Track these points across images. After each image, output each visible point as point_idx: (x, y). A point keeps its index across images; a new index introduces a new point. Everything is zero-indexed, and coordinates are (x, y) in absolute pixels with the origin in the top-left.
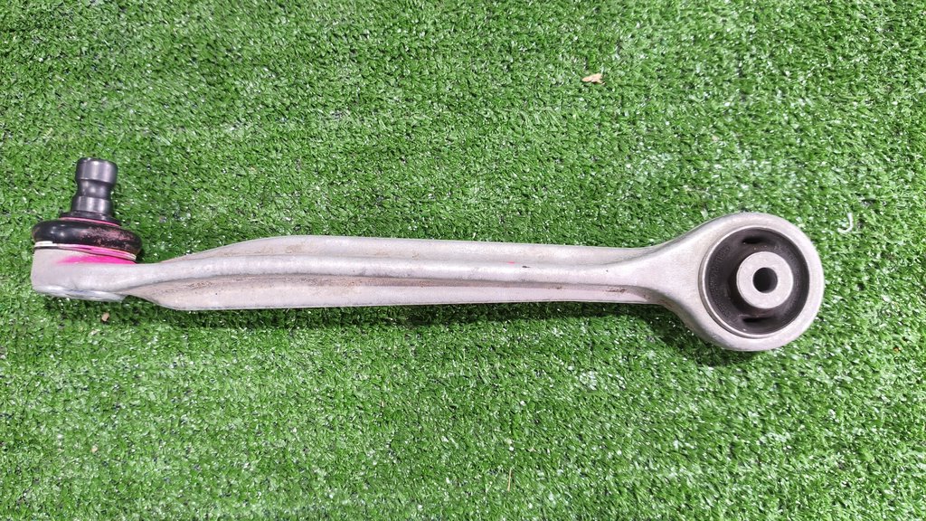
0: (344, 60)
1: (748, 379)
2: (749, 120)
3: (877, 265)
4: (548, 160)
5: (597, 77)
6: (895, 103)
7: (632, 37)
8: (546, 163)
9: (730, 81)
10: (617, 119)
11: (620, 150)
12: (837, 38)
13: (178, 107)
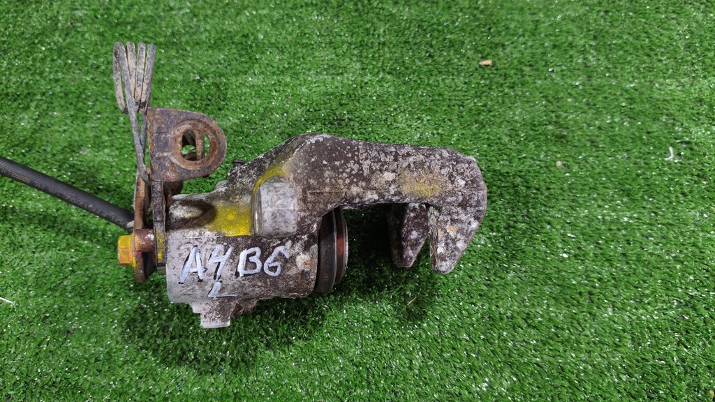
0: (325, 47)
1: (601, 249)
2: (593, 92)
3: (696, 182)
4: (454, 105)
5: (489, 62)
6: (697, 87)
7: (512, 43)
8: (453, 108)
9: (578, 69)
10: (502, 85)
11: (503, 103)
12: (651, 49)
13: (219, 66)
